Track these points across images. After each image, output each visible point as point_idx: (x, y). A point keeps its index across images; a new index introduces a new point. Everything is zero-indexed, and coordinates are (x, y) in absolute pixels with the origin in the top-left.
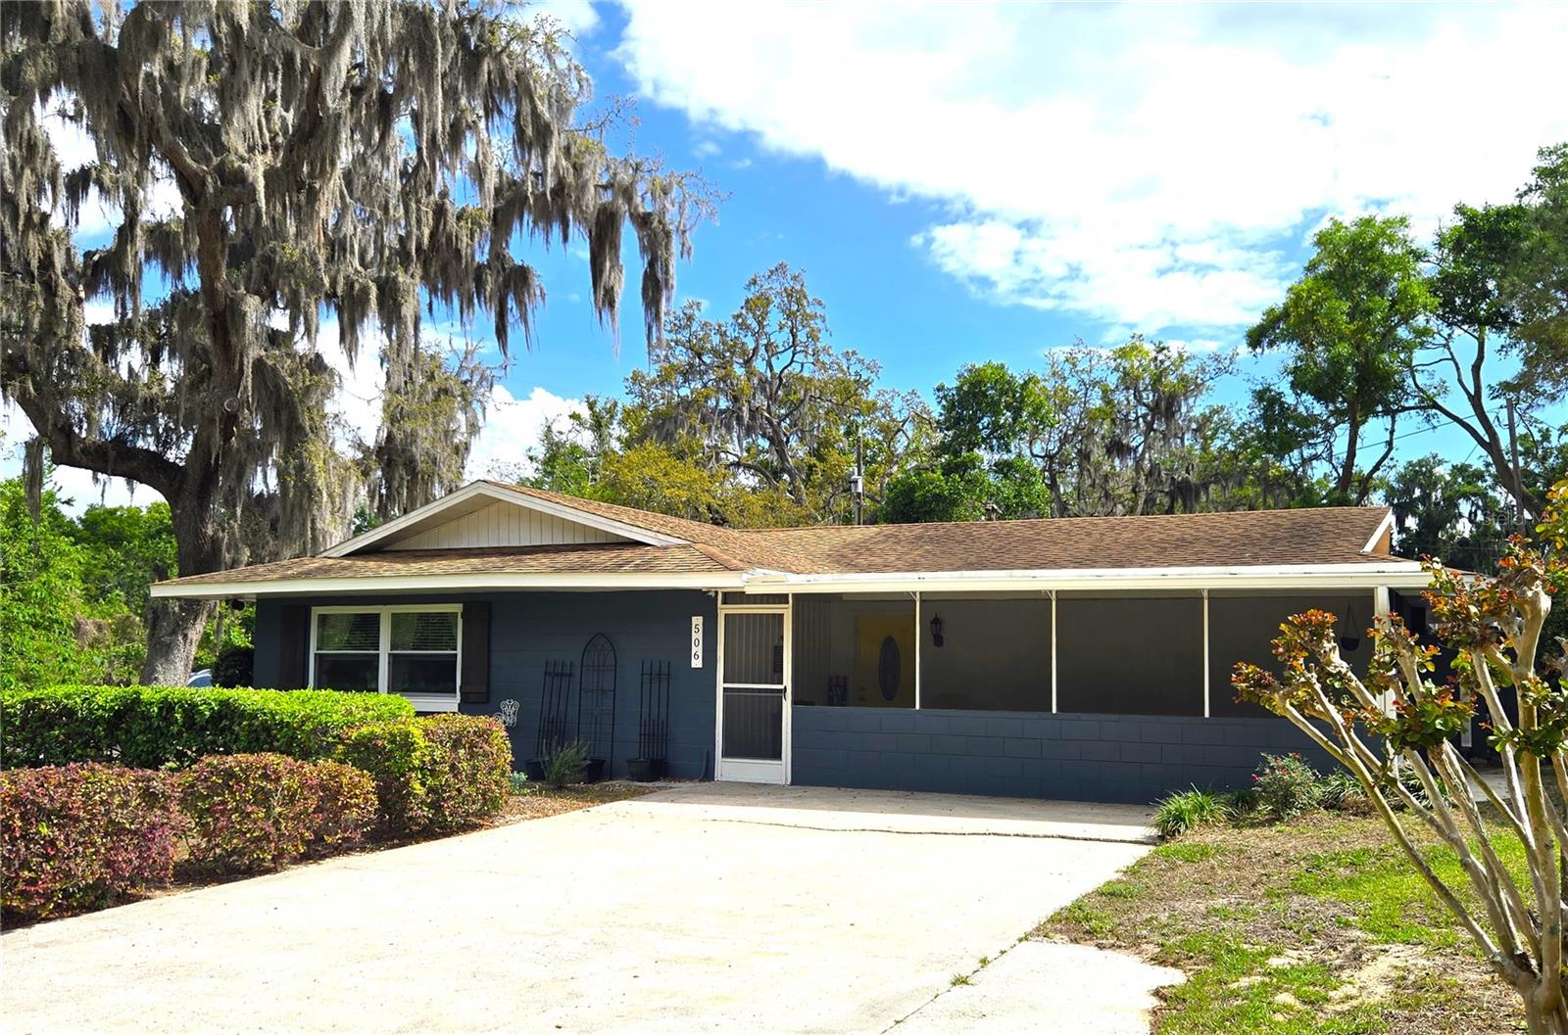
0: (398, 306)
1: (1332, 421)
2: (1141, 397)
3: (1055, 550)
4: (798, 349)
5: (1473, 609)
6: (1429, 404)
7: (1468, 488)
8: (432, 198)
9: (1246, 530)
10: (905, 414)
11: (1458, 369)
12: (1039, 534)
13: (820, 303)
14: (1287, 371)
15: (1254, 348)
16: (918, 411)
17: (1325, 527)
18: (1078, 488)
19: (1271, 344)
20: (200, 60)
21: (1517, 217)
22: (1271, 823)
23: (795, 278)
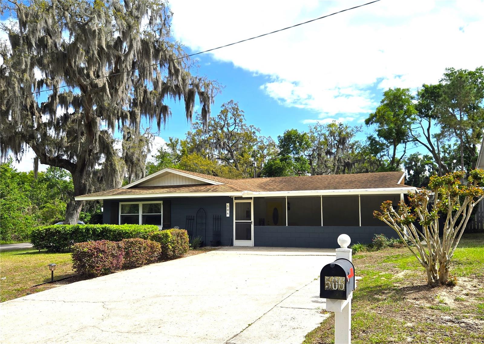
0: (136, 119)
1: (389, 145)
2: (335, 138)
3: (318, 184)
4: (236, 125)
5: (416, 200)
6: (415, 140)
7: (428, 162)
8: (143, 88)
9: (368, 178)
10: (267, 143)
11: (423, 130)
12: (313, 180)
13: (243, 111)
14: (376, 131)
15: (367, 125)
16: (271, 142)
17: (388, 177)
18: (318, 164)
19: (372, 123)
20: (83, 53)
21: (439, 88)
22: (377, 250)
23: (235, 104)
